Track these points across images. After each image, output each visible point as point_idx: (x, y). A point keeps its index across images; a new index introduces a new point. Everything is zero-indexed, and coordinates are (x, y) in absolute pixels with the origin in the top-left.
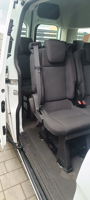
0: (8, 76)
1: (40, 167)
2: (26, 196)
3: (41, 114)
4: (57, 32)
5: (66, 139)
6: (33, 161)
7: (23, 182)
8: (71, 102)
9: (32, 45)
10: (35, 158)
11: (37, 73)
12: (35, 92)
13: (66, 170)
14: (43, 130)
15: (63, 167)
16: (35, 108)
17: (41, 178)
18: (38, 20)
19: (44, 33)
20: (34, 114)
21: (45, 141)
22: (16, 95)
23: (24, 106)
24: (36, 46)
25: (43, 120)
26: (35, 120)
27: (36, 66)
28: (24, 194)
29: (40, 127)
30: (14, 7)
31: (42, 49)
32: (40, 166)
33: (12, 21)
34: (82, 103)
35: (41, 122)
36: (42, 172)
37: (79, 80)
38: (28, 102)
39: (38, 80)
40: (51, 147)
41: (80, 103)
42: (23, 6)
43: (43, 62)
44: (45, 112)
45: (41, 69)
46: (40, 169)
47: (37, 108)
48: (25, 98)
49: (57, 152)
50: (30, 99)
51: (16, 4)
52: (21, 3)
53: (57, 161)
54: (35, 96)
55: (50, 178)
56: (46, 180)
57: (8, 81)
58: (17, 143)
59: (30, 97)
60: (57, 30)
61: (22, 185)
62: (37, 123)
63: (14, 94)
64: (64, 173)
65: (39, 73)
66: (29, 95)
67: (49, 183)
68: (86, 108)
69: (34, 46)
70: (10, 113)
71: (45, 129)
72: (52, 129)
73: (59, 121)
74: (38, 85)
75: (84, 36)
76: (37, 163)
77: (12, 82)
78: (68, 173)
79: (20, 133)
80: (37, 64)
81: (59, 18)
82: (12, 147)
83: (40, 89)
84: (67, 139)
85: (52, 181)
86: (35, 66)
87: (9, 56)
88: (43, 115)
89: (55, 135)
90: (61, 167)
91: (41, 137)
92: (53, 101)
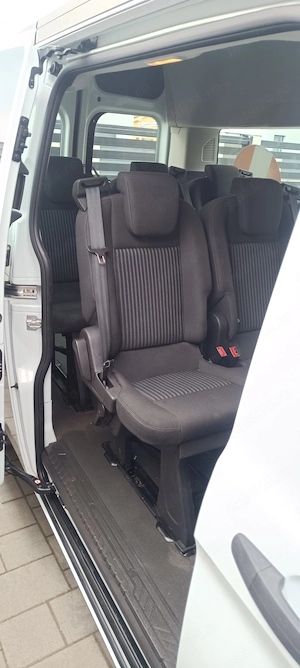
0: (11, 275)
1: (109, 541)
2: (64, 639)
3: (109, 384)
4: (158, 133)
5: (183, 454)
6: (86, 527)
7: (58, 596)
8: (197, 351)
9: (83, 185)
10: (94, 516)
11: (97, 266)
12: (92, 322)
13: (183, 546)
14: (116, 432)
15: (175, 539)
16: (91, 369)
17: (112, 573)
18: (99, 99)
19: (118, 136)
20: (88, 385)
21: (122, 466)
22: (36, 329)
23: (58, 365)
24: (92, 189)
25: (115, 402)
26: (92, 408)
27: (95, 246)
28: (61, 632)
29: (108, 424)
30: (31, 84)
31: (111, 197)
32: (107, 537)
33: (24, 122)
34: (228, 352)
35: (110, 409)
36: (113, 554)
37: (220, 286)
38: (70, 352)
39: (101, 287)
40: (141, 485)
41: (221, 352)
42: (56, 78)
43: (114, 235)
44: (122, 381)
45: (108, 254)
46: (109, 546)
47: (98, 370)
48: (61, 341)
49: (156, 497)
50: (78, 343)
51: (37, 76)
52: (51, 70)
53: (158, 524)
54: (92, 335)
55: (137, 570)
56: (126, 576)
57: (11, 290)
58: (36, 476)
59: (78, 337)
60: (156, 128)
61: (53, 607)
62: (100, 413)
63: (29, 328)
64: (178, 555)
65: (102, 268)
66: (74, 331)
67: (135, 585)
68: (241, 366)
69: (87, 190)
70: (16, 386)
71: (123, 428)
72: (142, 428)
73: (160, 404)
74: (100, 302)
75: (240, 146)
76: (100, 531)
77: (21, 292)
78: (188, 556)
79: (46, 445)
80: (97, 239)
81: (164, 94)
82: (20, 495)
83: (106, 313)
84: (185, 456)
85: (144, 578)
86: (90, 247)
87: (15, 217)
88: (116, 388)
89: (151, 443)
90: (168, 539)
91: (111, 456)
92: (143, 348)
